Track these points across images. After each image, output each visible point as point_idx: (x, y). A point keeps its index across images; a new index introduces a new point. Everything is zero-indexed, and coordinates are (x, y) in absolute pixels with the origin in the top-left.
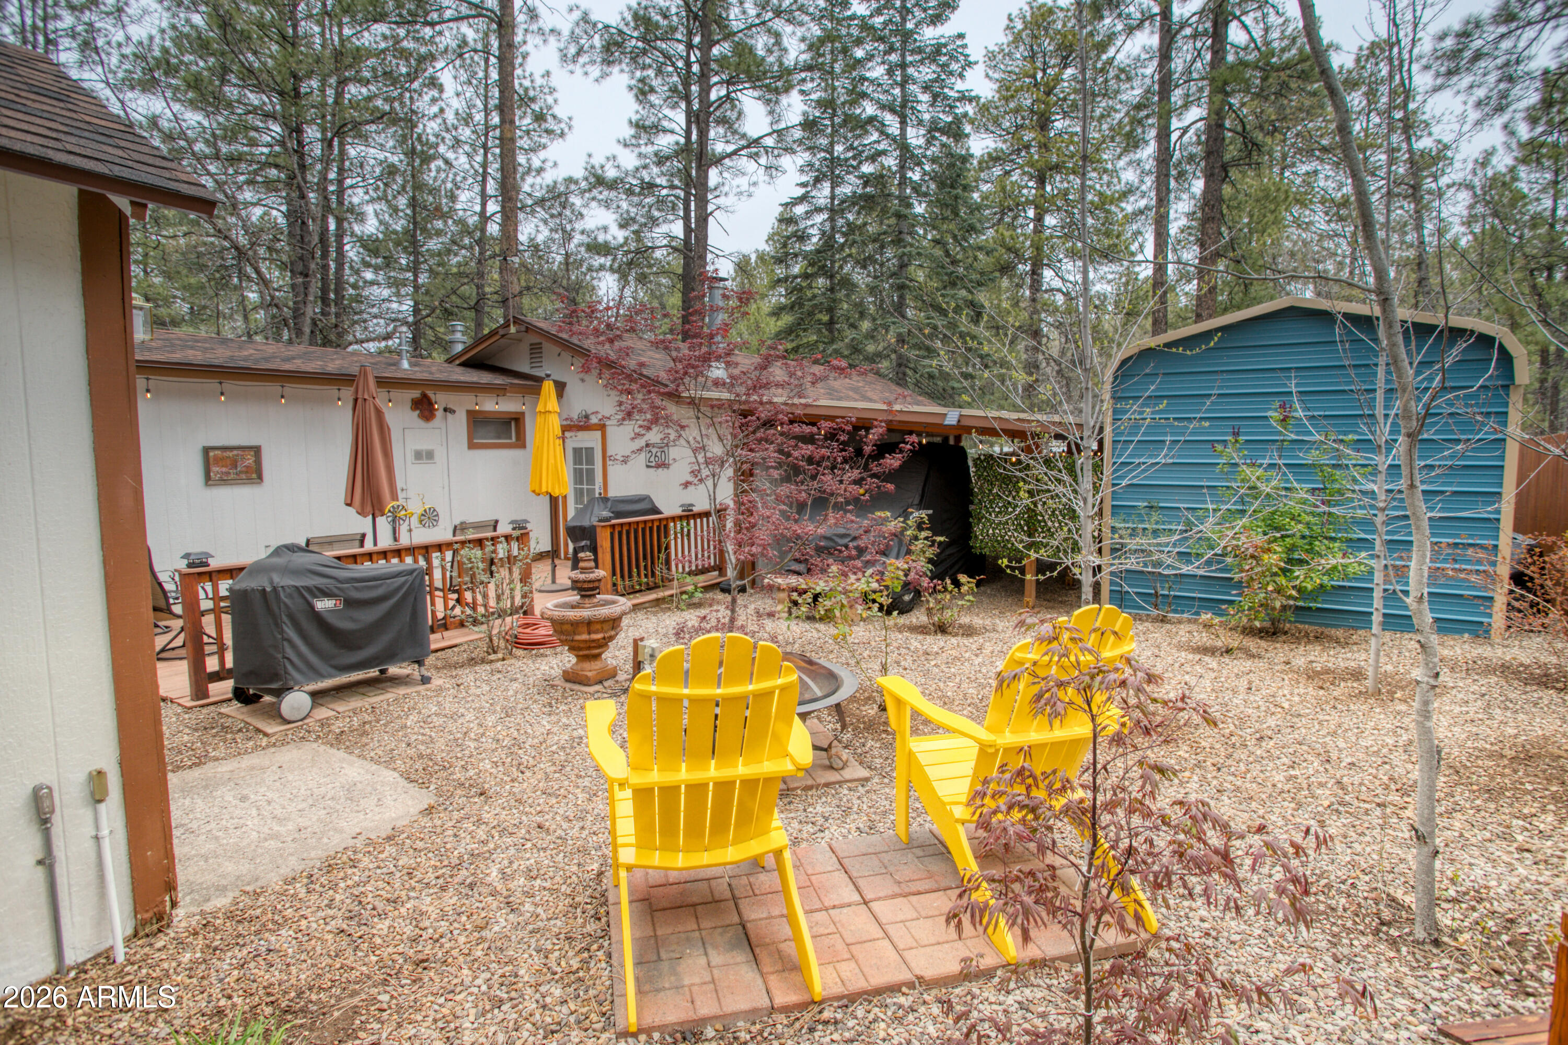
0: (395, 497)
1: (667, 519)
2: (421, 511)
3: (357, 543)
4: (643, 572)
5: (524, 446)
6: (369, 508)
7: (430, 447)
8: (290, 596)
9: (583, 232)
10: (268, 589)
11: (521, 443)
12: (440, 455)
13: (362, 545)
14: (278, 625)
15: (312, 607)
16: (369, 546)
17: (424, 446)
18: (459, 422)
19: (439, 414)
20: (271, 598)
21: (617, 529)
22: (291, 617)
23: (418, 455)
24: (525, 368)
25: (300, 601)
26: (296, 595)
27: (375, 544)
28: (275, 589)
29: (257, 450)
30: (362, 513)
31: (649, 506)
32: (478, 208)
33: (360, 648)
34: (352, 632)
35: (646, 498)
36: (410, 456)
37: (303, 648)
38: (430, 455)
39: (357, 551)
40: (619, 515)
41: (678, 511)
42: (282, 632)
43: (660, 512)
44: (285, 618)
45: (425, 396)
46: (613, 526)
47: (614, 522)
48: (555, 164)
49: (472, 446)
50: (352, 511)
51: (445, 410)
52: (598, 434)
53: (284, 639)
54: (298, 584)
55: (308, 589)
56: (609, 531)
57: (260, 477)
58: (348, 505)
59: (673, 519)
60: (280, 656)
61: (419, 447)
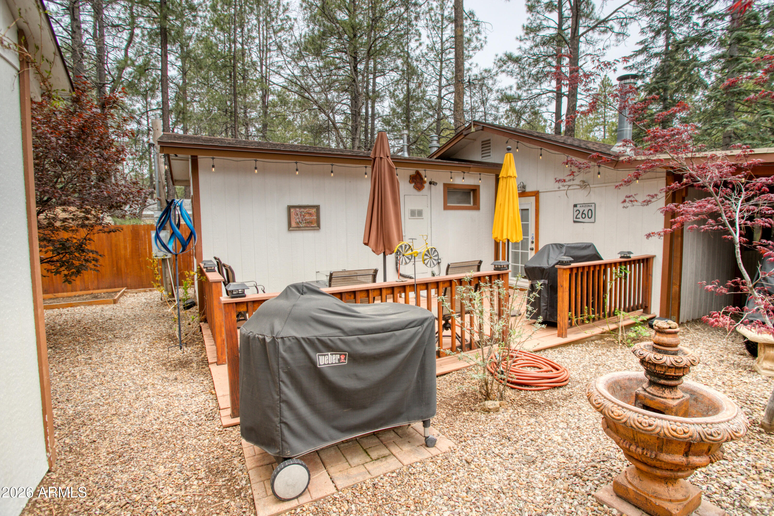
0: (400, 238)
1: (606, 265)
2: (424, 251)
3: (371, 278)
4: (591, 309)
5: (478, 209)
6: (381, 248)
7: (420, 208)
8: (290, 350)
9: (497, 91)
10: (268, 340)
11: (476, 206)
12: (426, 214)
13: (374, 281)
14: (276, 382)
15: (313, 363)
16: (380, 283)
17: (416, 207)
18: (439, 190)
19: (427, 185)
20: (270, 349)
21: (575, 271)
22: (291, 375)
23: (413, 213)
24: (478, 158)
25: (300, 355)
26: (296, 348)
27: (385, 280)
28: (274, 340)
29: (317, 208)
30: (376, 251)
31: (593, 253)
32: (437, 93)
33: (364, 407)
34: (356, 392)
35: (590, 246)
36: (408, 214)
37: (303, 409)
38: (420, 213)
39: (371, 285)
40: (577, 259)
41: (617, 258)
42: (280, 392)
43: (600, 259)
44: (283, 376)
45: (418, 173)
46: (571, 269)
47: (573, 265)
48: (477, 65)
49: (446, 208)
50: (368, 249)
51: (430, 183)
52: (533, 199)
53: (282, 401)
54: (298, 336)
55: (310, 341)
56: (568, 272)
57: (319, 226)
58: (366, 244)
59: (610, 265)
60: (277, 420)
61: (413, 208)
